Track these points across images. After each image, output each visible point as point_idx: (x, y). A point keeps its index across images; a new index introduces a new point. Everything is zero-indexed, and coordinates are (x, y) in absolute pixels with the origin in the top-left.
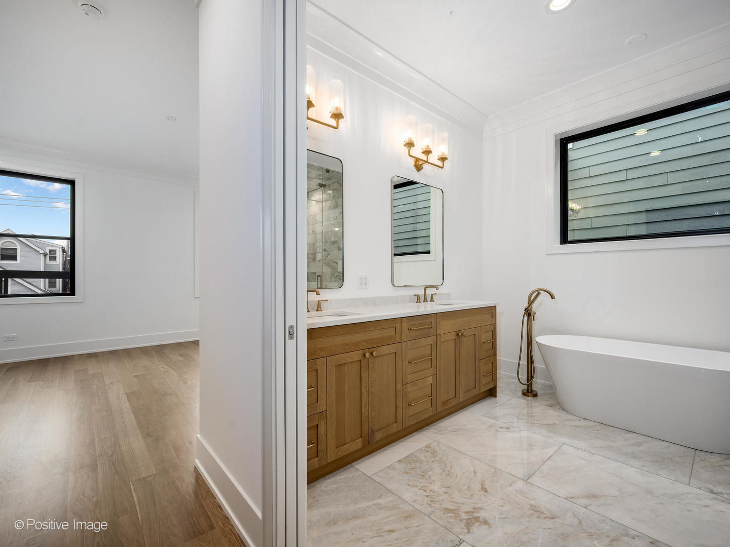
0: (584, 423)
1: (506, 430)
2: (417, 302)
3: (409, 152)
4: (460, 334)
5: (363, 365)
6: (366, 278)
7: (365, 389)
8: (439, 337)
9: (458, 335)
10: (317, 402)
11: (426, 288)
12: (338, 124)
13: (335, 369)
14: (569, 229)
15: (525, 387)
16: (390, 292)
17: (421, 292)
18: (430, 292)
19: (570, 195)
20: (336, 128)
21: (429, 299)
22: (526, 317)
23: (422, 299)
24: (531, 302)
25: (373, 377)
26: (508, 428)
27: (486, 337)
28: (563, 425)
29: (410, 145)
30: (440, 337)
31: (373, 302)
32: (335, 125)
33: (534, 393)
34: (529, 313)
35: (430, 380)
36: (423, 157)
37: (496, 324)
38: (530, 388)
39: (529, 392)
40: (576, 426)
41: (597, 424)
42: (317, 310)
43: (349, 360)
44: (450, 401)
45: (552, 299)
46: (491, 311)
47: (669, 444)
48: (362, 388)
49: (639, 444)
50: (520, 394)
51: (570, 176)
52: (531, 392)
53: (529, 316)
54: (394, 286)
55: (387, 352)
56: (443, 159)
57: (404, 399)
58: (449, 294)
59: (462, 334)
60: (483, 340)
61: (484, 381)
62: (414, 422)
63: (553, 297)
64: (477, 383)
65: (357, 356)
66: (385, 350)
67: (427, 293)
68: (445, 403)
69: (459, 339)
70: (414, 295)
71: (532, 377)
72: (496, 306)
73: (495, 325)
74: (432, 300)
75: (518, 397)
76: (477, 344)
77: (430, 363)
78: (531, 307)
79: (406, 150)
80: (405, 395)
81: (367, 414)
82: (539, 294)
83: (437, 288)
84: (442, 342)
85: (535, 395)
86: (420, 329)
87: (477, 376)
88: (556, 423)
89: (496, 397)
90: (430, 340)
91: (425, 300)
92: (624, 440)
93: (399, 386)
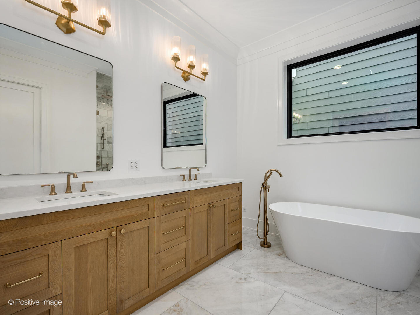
0: (301, 269)
1: (243, 281)
2: (183, 181)
3: (176, 64)
4: (211, 206)
5: (110, 243)
6: (136, 163)
7: (112, 264)
8: (192, 210)
9: (209, 206)
10: (49, 287)
11: (190, 169)
12: (105, 31)
13: (73, 251)
14: (293, 129)
15: (263, 240)
16: (160, 173)
17: (186, 173)
18: (194, 172)
19: (294, 108)
20: (104, 34)
21: (193, 177)
22: (263, 190)
23: (187, 178)
24: (266, 179)
25: (122, 252)
26: (245, 279)
27: (233, 206)
28: (286, 273)
29: (176, 59)
30: (194, 209)
31: (143, 182)
32: (102, 31)
33: (268, 244)
34: (265, 187)
35: (184, 245)
36: (188, 70)
37: (241, 195)
38: (266, 241)
39: (265, 244)
40: (295, 273)
41: (309, 269)
42: (81, 191)
43: (92, 240)
44: (203, 259)
45: (281, 177)
46: (238, 186)
47: (359, 285)
48: (109, 264)
49: (338, 287)
50: (259, 245)
51: (294, 95)
52: (267, 244)
53: (265, 190)
54: (163, 168)
55: (139, 228)
56: (205, 74)
57: (157, 266)
58: (211, 174)
59: (213, 206)
60: (231, 209)
61: (231, 239)
62: (168, 283)
63: (281, 176)
64: (226, 241)
65: (102, 235)
66: (136, 226)
67: (191, 173)
68: (197, 262)
69: (210, 209)
70: (180, 175)
71: (267, 233)
72: (241, 183)
73: (241, 197)
74: (196, 179)
75: (257, 249)
76: (226, 212)
77: (184, 232)
78: (267, 183)
79: (173, 62)
80: (159, 262)
81: (115, 287)
82: (271, 173)
83: (198, 170)
84: (195, 213)
85: (269, 246)
86: (174, 205)
87: (226, 236)
88: (282, 271)
89: (241, 249)
90: (184, 213)
91: (190, 179)
92: (329, 284)
93: (152, 255)
